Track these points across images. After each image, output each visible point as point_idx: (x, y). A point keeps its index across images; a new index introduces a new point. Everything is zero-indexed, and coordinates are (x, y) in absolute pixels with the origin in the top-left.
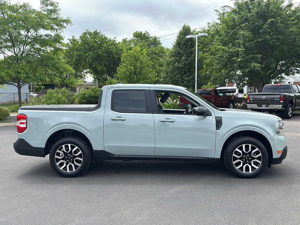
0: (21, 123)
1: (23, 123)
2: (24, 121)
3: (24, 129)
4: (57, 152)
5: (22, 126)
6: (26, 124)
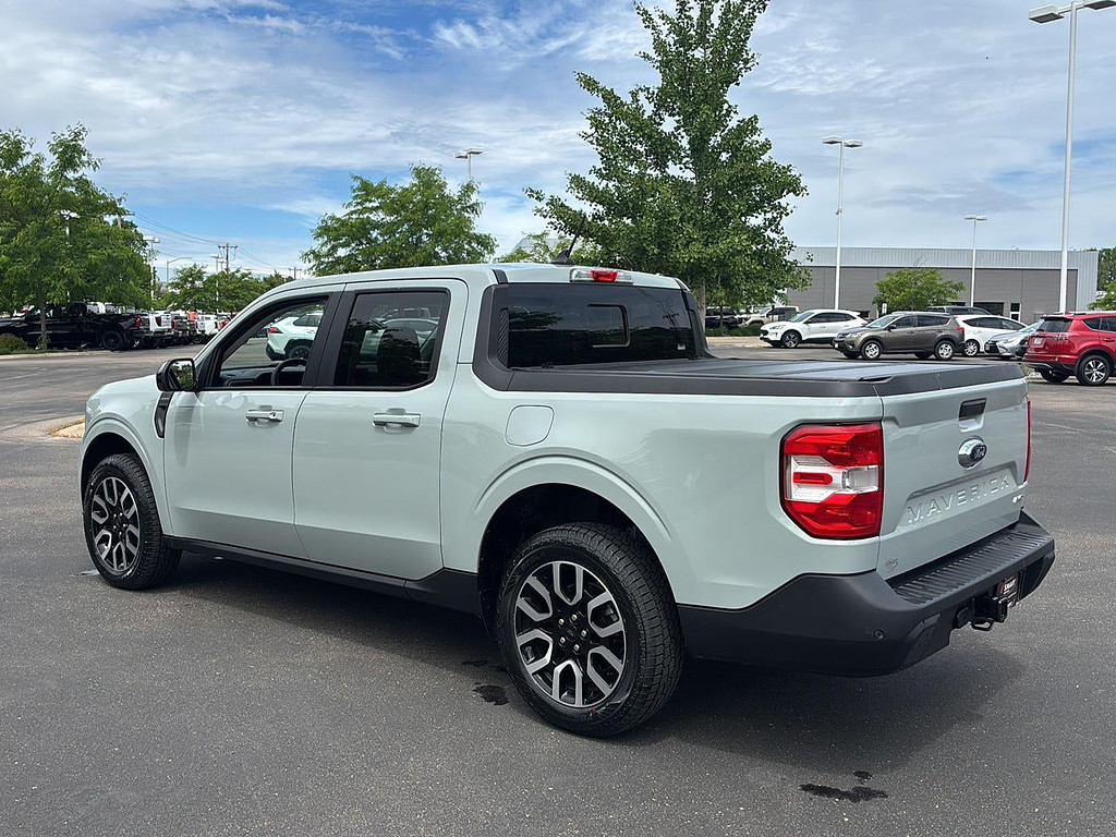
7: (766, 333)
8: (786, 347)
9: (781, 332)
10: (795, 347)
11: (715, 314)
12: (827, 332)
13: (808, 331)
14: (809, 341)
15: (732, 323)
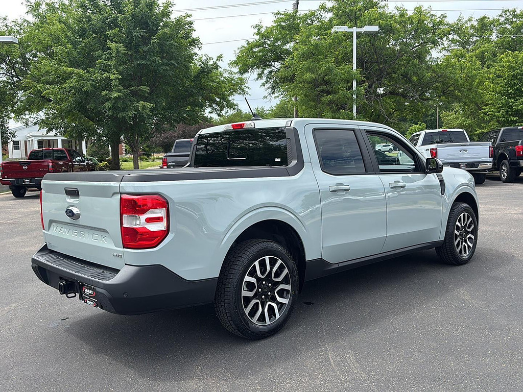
0: (149, 220)
1: (159, 219)
2: (161, 213)
3: (164, 234)
4: (246, 281)
5: (154, 227)
6: (165, 220)
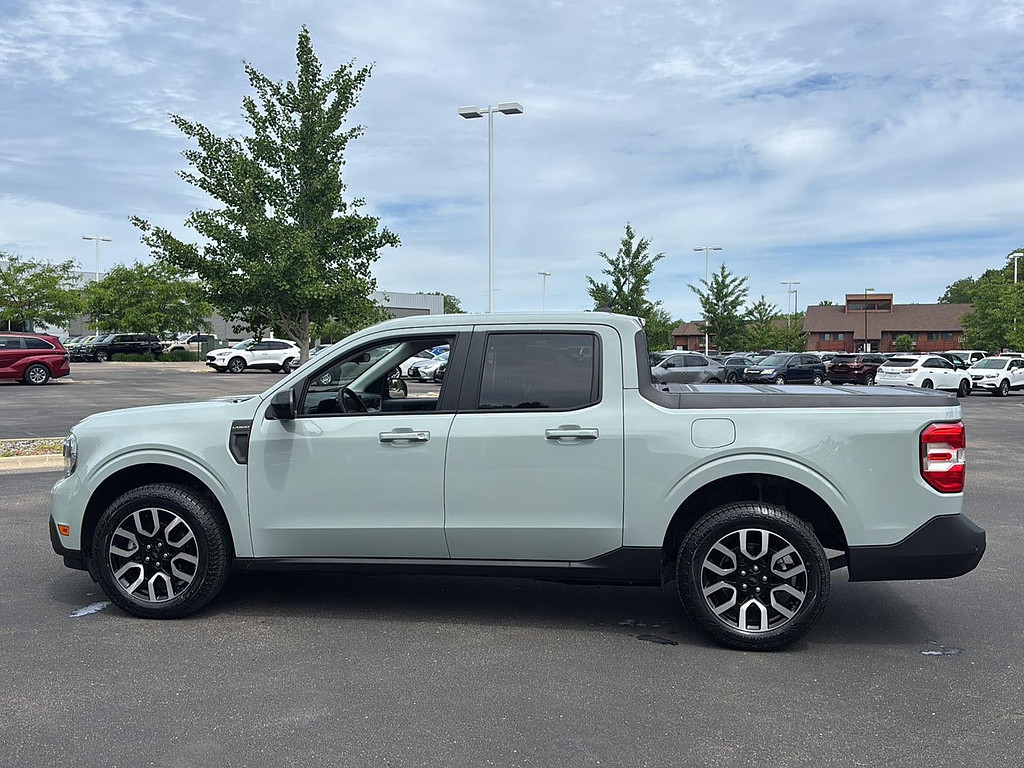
7: (213, 359)
8: (232, 372)
9: (228, 358)
10: (241, 372)
11: (139, 340)
12: (265, 359)
13: (252, 358)
14: (253, 367)
15: (156, 349)
